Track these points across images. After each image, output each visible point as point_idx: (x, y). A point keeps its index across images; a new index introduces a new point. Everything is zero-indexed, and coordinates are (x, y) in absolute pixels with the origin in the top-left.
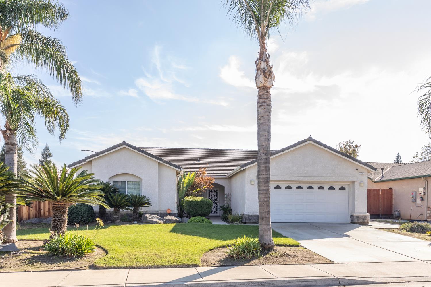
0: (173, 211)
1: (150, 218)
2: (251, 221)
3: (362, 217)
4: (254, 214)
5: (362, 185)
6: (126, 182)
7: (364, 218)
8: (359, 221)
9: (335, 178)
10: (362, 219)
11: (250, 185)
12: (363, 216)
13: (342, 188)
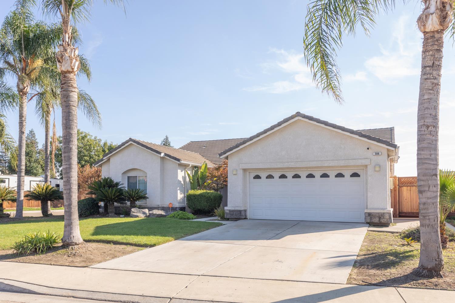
0: (175, 205)
1: (134, 212)
2: (232, 217)
3: (378, 215)
4: (235, 209)
5: (377, 169)
6: (137, 176)
7: (381, 216)
8: (373, 221)
9: (337, 161)
10: (377, 217)
11: (232, 175)
12: (378, 213)
13: (355, 175)
